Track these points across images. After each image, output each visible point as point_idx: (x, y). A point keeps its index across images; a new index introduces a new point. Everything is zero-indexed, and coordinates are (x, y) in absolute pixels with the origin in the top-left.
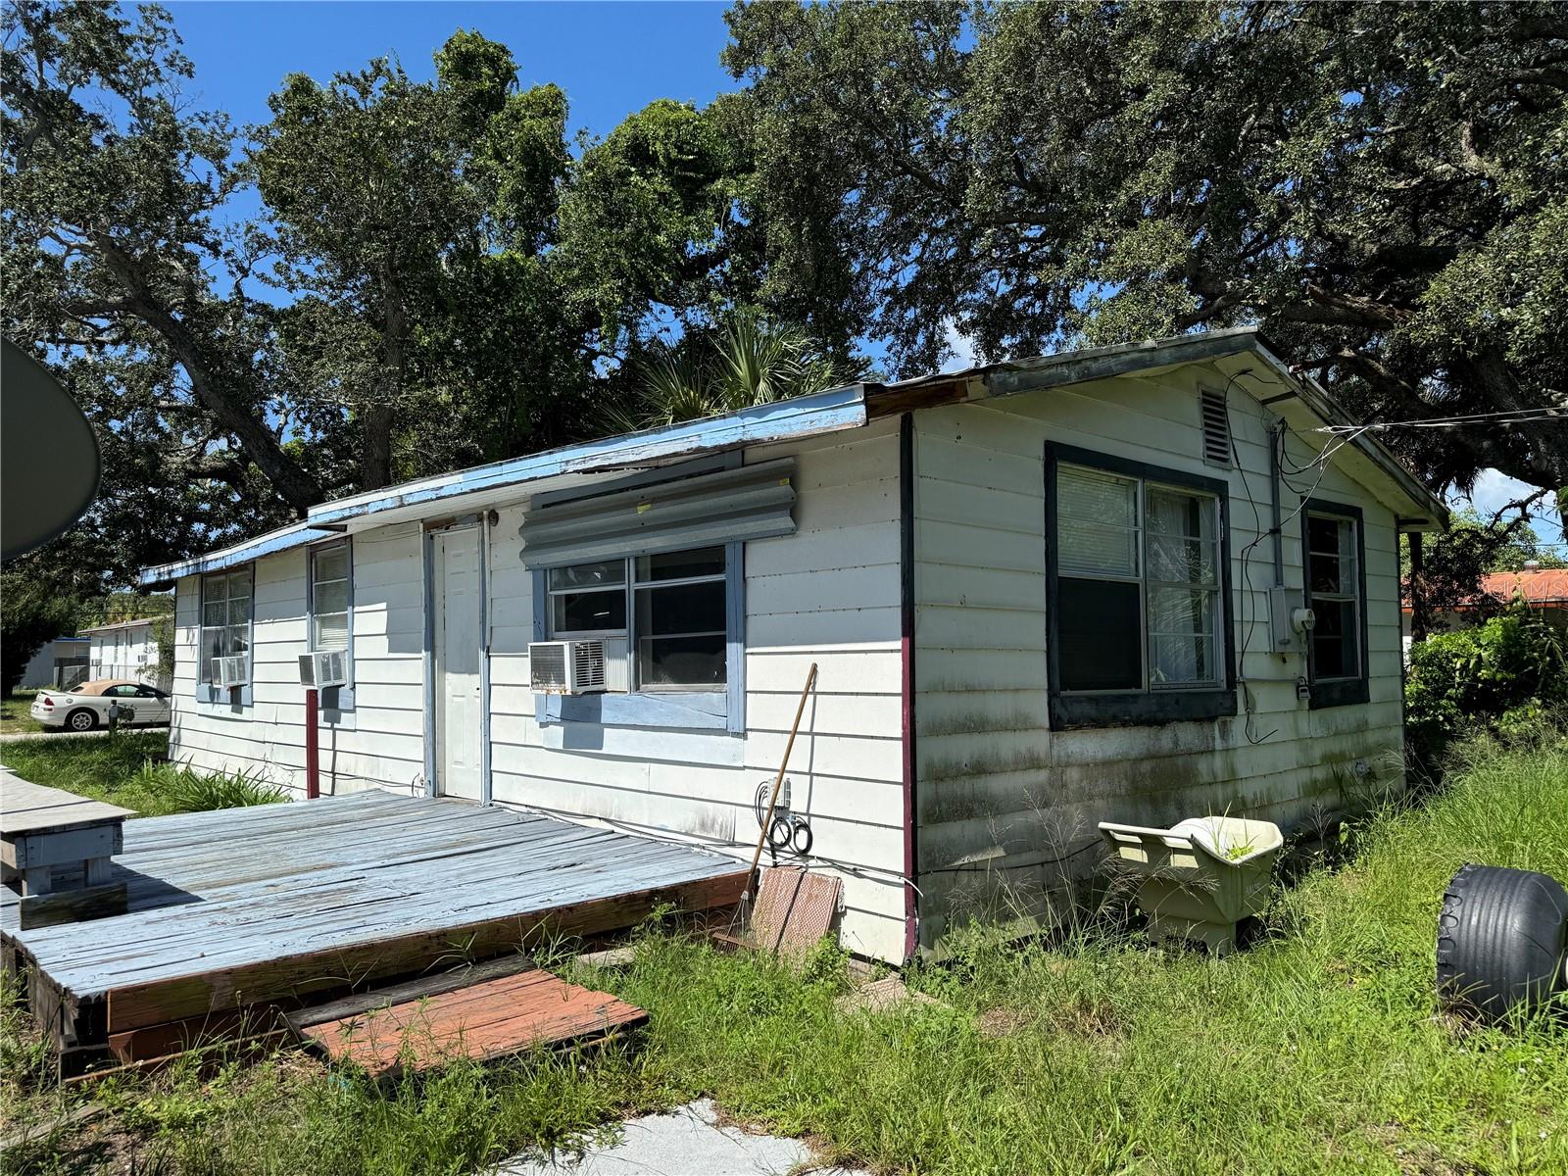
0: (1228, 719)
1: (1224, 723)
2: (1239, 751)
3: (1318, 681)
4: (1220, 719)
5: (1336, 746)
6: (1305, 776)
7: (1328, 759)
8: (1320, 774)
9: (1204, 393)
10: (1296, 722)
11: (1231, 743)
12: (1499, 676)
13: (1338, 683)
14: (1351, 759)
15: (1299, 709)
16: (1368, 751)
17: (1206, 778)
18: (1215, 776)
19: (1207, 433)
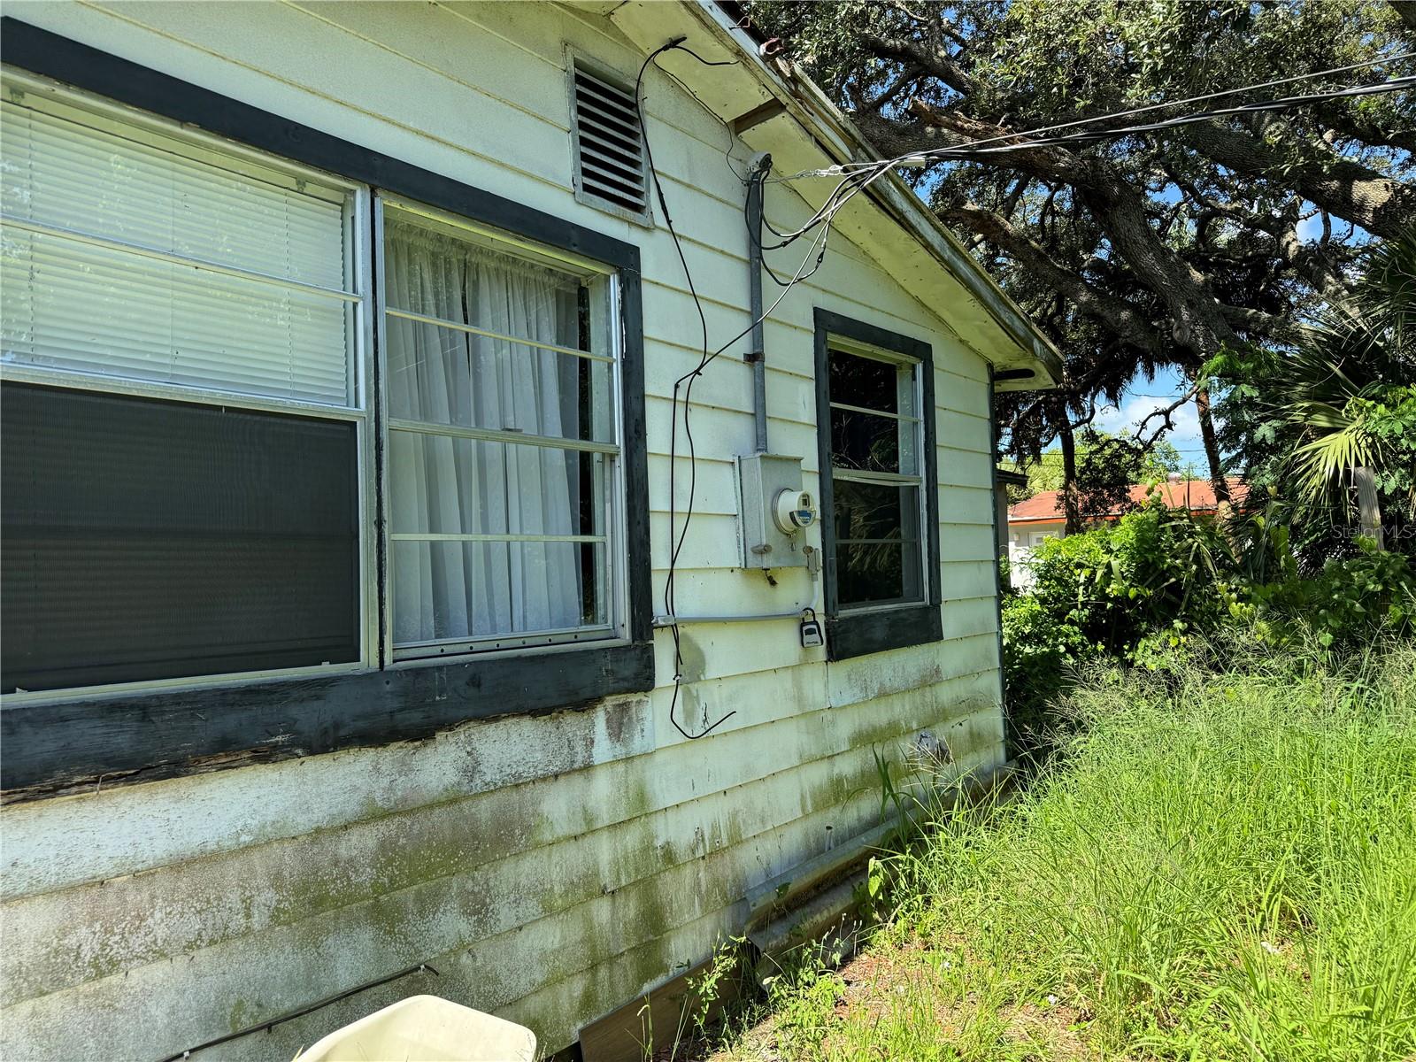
0: (633, 698)
1: (624, 708)
2: (658, 758)
3: (846, 613)
4: (610, 702)
5: (879, 715)
6: (818, 775)
7: (863, 739)
8: (848, 766)
9: (577, 64)
10: (798, 686)
11: (638, 744)
12: (1132, 593)
13: (883, 615)
14: (910, 731)
15: (804, 662)
16: (941, 715)
17: (562, 829)
18: (589, 818)
19: (584, 142)
